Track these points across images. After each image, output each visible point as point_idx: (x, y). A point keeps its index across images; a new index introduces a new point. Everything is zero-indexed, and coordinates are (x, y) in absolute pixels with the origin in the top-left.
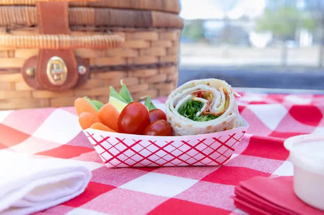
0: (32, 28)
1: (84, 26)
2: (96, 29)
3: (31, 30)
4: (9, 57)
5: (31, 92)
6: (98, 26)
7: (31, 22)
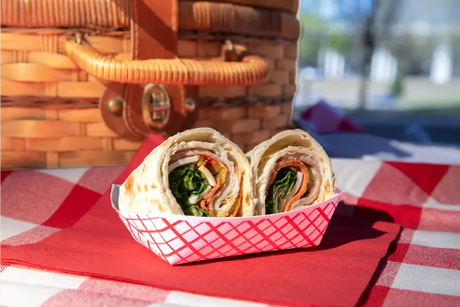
0: (120, 33)
1: (195, 31)
2: (211, 37)
3: (116, 36)
4: (79, 80)
5: (113, 139)
6: (213, 34)
7: (119, 22)
